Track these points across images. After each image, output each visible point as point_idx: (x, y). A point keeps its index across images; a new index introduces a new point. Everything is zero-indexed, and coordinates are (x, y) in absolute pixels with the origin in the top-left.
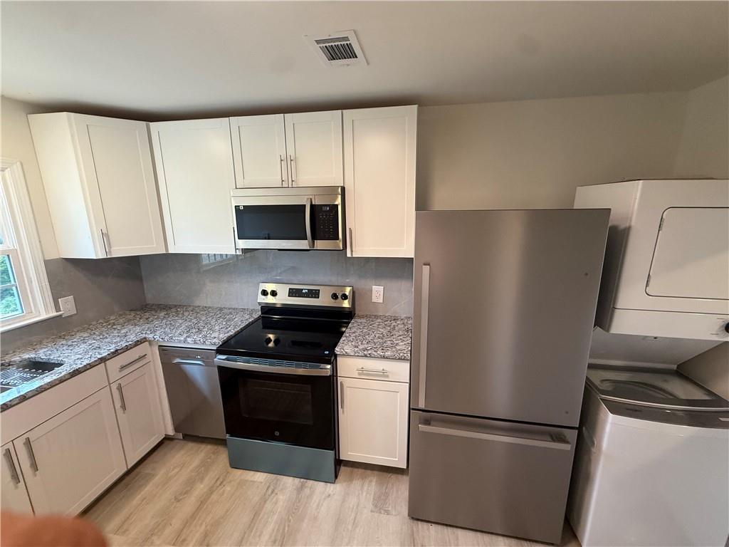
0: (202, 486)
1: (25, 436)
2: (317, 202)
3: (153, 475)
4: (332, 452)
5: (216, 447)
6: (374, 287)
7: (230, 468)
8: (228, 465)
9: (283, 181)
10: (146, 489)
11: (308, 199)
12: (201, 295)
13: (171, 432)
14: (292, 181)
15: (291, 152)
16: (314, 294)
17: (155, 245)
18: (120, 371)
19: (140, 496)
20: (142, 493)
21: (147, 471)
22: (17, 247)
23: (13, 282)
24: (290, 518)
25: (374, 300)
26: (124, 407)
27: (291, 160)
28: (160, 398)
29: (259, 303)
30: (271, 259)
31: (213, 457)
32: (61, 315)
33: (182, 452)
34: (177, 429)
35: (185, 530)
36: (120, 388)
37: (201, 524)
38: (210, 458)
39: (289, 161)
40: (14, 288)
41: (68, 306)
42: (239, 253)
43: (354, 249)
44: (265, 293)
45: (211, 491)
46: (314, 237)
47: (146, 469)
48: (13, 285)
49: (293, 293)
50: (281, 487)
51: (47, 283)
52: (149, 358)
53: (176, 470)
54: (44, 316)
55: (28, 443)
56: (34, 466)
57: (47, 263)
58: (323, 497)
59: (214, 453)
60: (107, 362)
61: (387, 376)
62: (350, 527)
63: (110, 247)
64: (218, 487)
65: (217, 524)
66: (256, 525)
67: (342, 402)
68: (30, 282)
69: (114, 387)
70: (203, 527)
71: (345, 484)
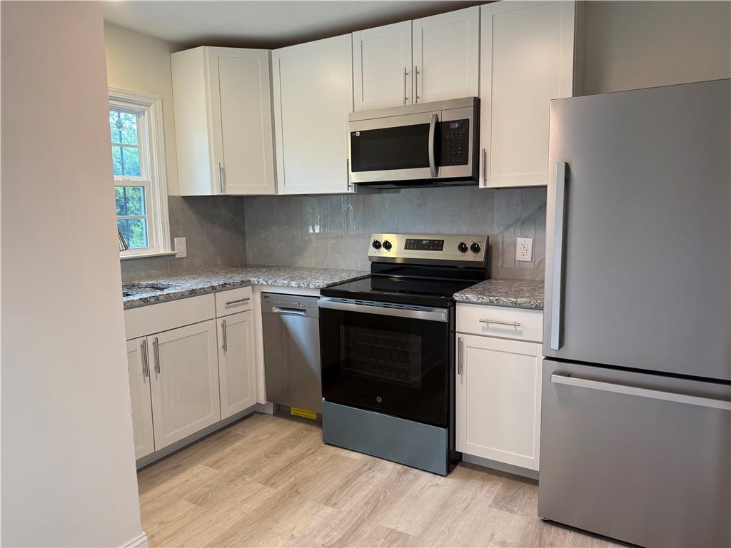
0: (292, 451)
1: (156, 336)
2: (445, 118)
3: (243, 436)
4: (444, 431)
5: (308, 426)
6: (520, 241)
7: (323, 445)
8: (321, 441)
9: (406, 99)
10: (237, 444)
11: (433, 116)
12: (305, 254)
13: (263, 400)
14: (417, 98)
15: (417, 62)
16: (437, 245)
17: (265, 185)
18: (226, 308)
19: (231, 448)
20: (234, 446)
21: (237, 432)
22: (150, 180)
23: (143, 214)
24: (387, 491)
25: (519, 257)
26: (225, 347)
27: (417, 73)
28: (256, 355)
29: (370, 258)
30: (387, 207)
31: (305, 432)
32: (174, 255)
33: (272, 425)
34: (269, 398)
35: (274, 477)
36: (224, 326)
37: (291, 477)
38: (302, 433)
39: (414, 74)
40: (143, 220)
41: (181, 248)
42: (351, 191)
43: (488, 178)
44: (377, 245)
45: (302, 456)
46: (438, 163)
47: (237, 430)
48: (143, 217)
49: (410, 245)
50: (379, 467)
51: (168, 219)
52: (250, 305)
53: (266, 436)
54: (162, 252)
55: (156, 344)
56: (157, 369)
57: (170, 198)
58: (430, 484)
59: (306, 430)
60: (217, 294)
61: (521, 333)
62: (459, 512)
63: (225, 184)
64: (308, 455)
65: (307, 480)
66: (348, 489)
67: (461, 367)
68: (156, 216)
69: (220, 321)
70: (293, 479)
71: (459, 481)
